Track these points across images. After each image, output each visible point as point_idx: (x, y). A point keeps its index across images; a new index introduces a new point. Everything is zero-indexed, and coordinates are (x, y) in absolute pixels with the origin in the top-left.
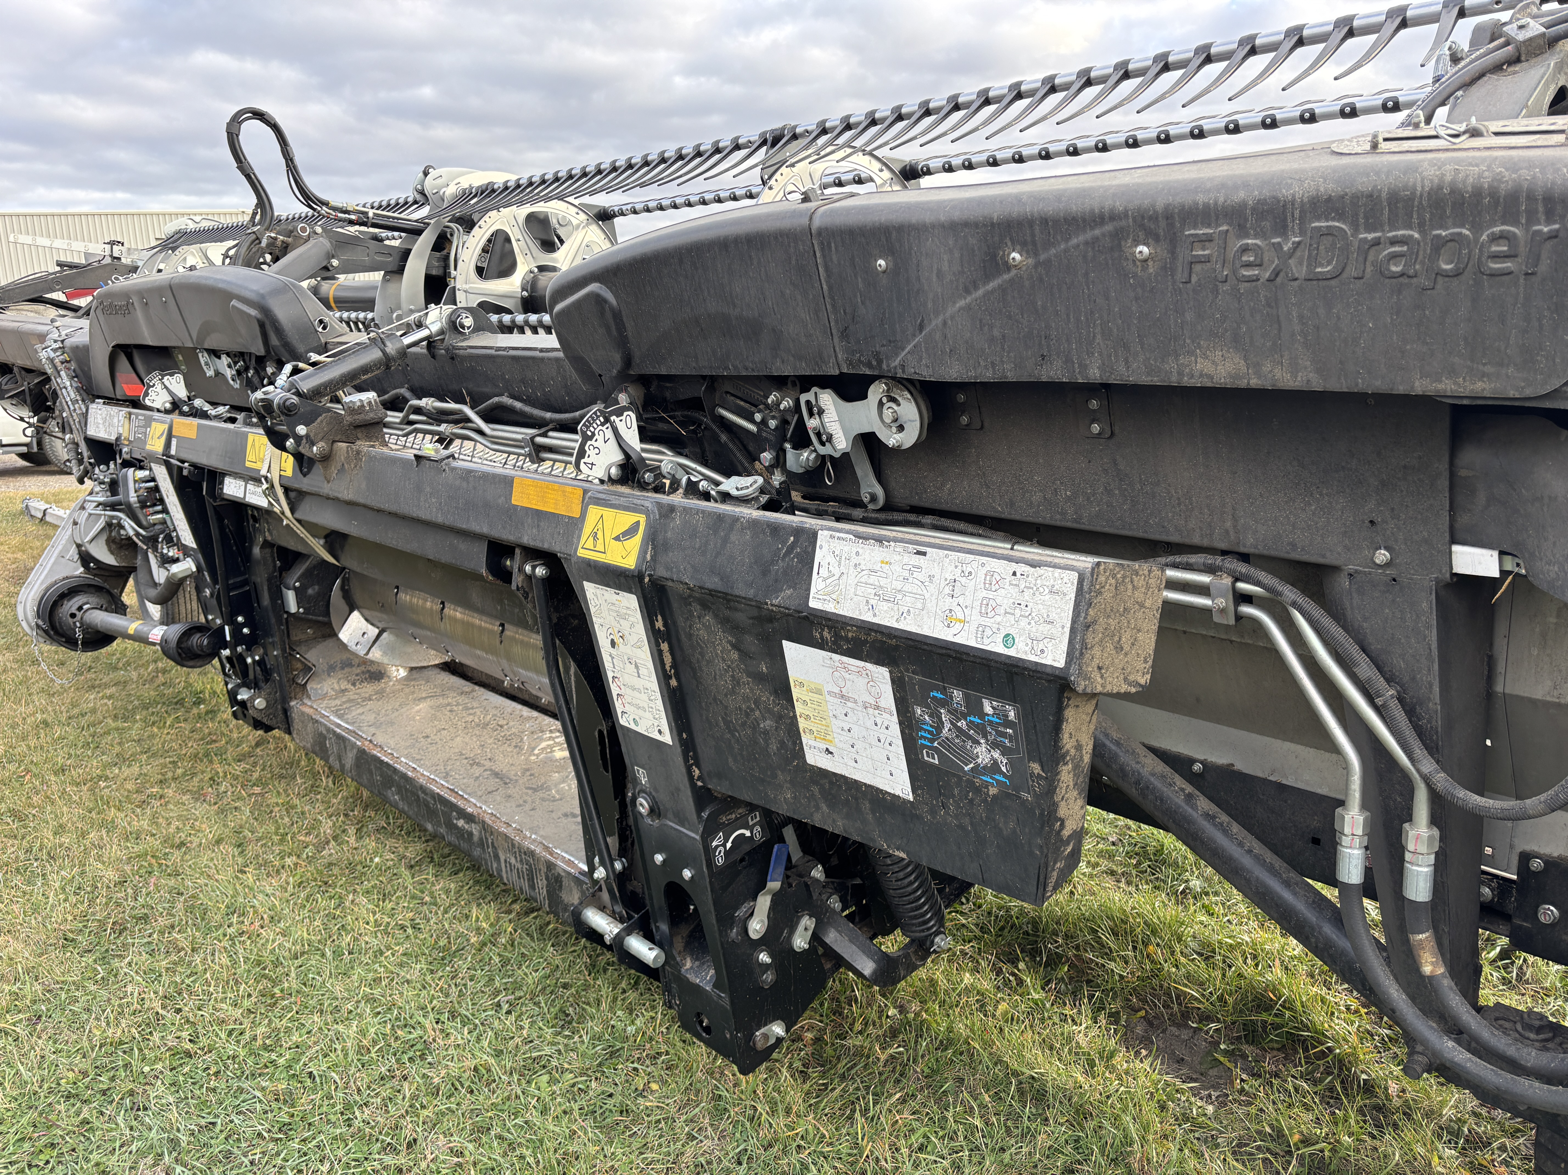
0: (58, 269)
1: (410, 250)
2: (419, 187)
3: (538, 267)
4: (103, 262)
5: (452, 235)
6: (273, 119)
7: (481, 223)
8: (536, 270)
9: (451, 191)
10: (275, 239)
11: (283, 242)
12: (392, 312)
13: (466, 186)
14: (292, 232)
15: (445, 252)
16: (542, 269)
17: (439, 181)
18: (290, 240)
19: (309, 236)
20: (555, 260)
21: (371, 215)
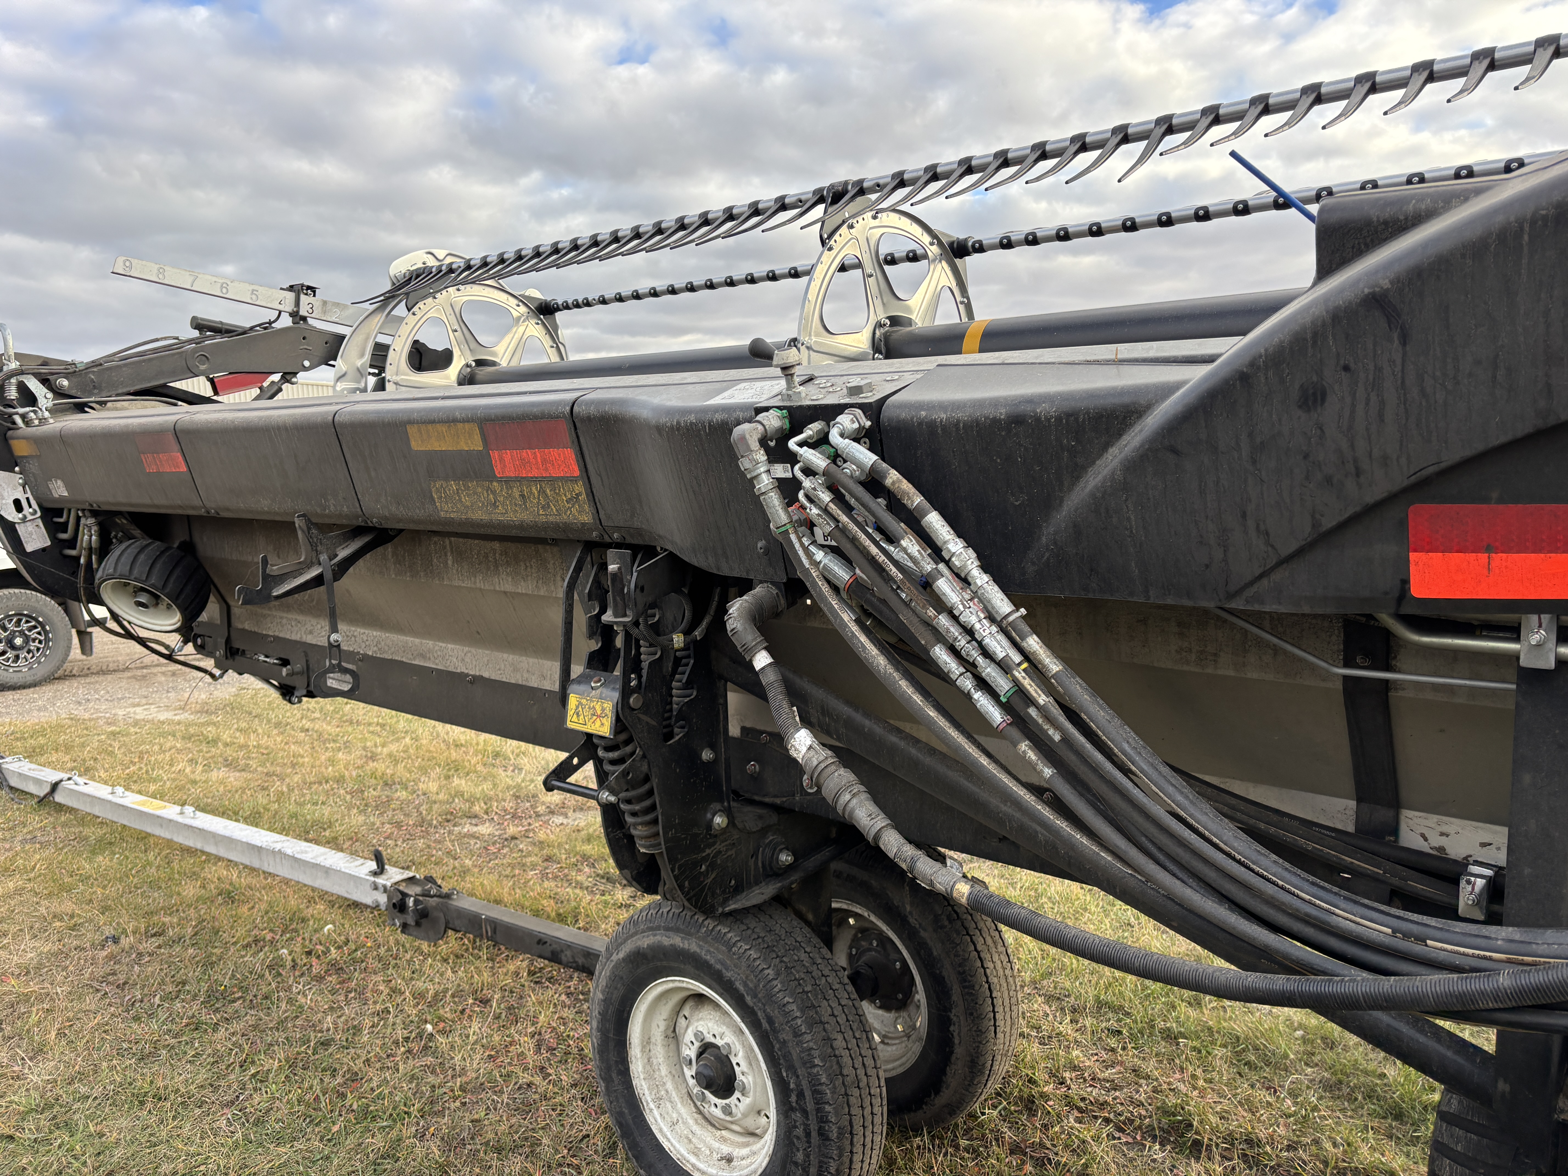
4: (277, 325)
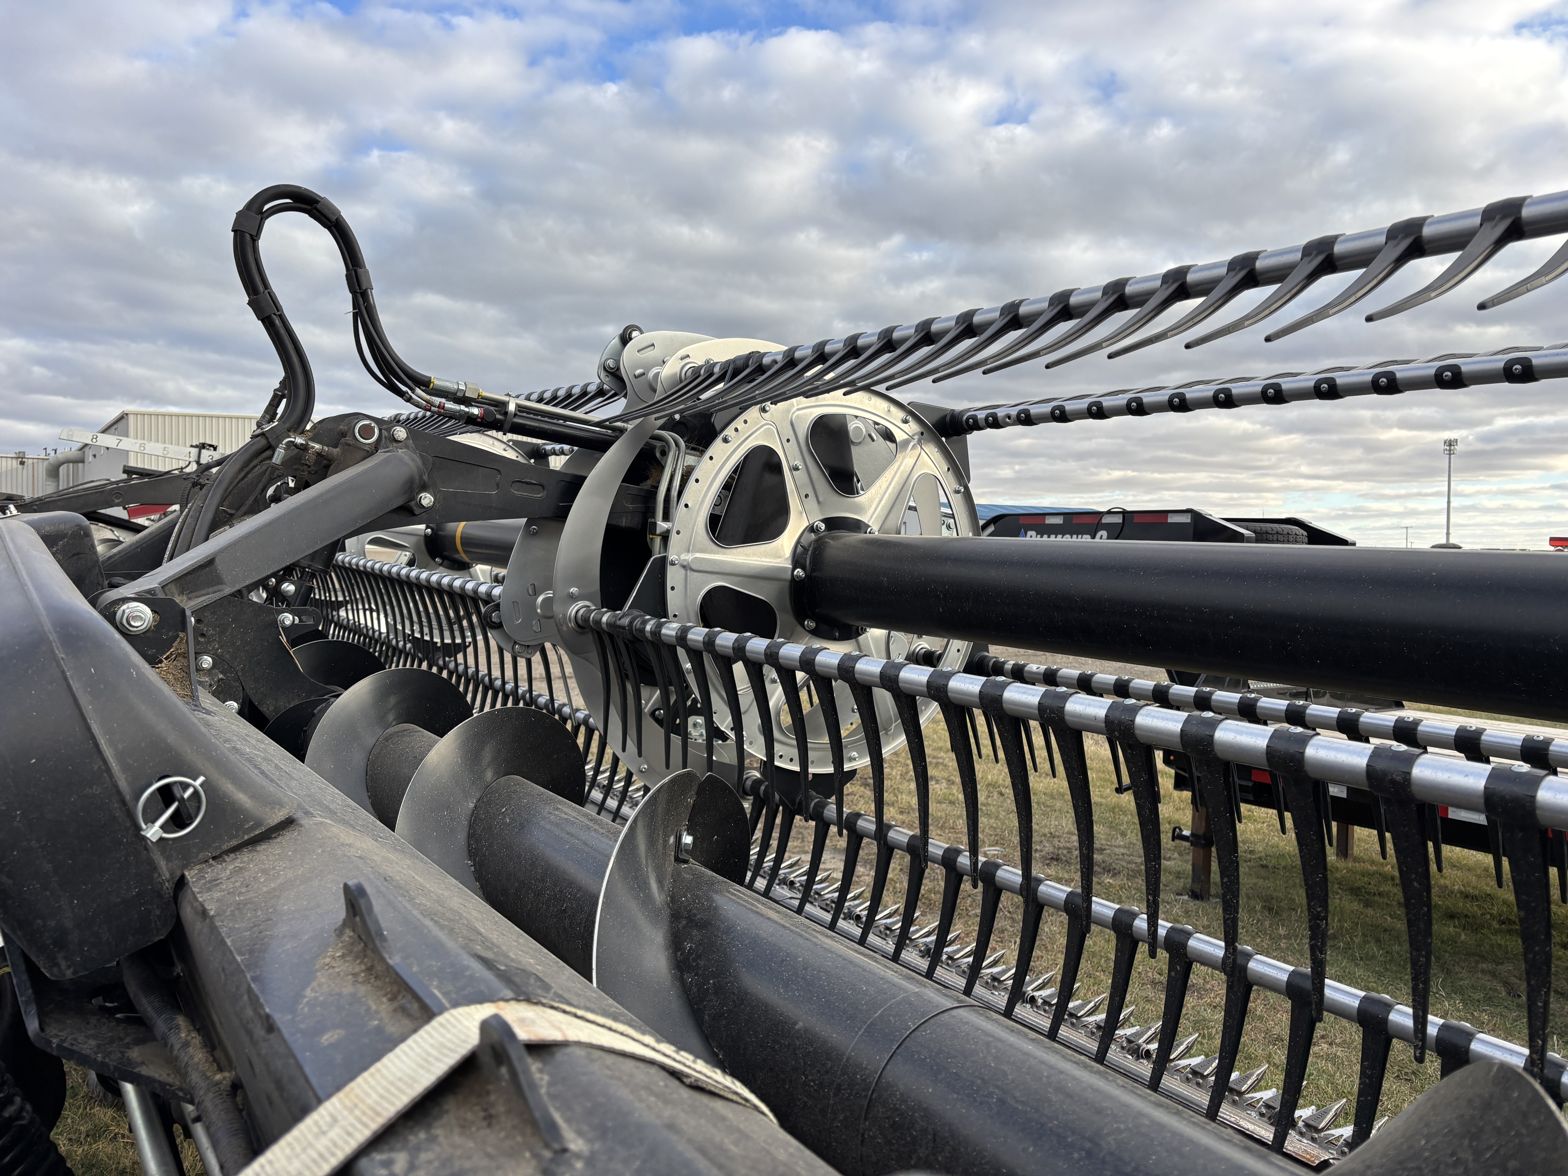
0: (125, 476)
1: (583, 479)
2: (611, 363)
3: (825, 521)
5: (664, 453)
6: (337, 212)
7: (729, 432)
8: (823, 526)
9: (671, 369)
10: (304, 448)
11: (319, 454)
12: (536, 594)
13: (700, 362)
14: (343, 435)
15: (647, 485)
16: (833, 524)
17: (650, 354)
18: (336, 451)
19: (377, 446)
20: (859, 509)
21: (512, 407)
